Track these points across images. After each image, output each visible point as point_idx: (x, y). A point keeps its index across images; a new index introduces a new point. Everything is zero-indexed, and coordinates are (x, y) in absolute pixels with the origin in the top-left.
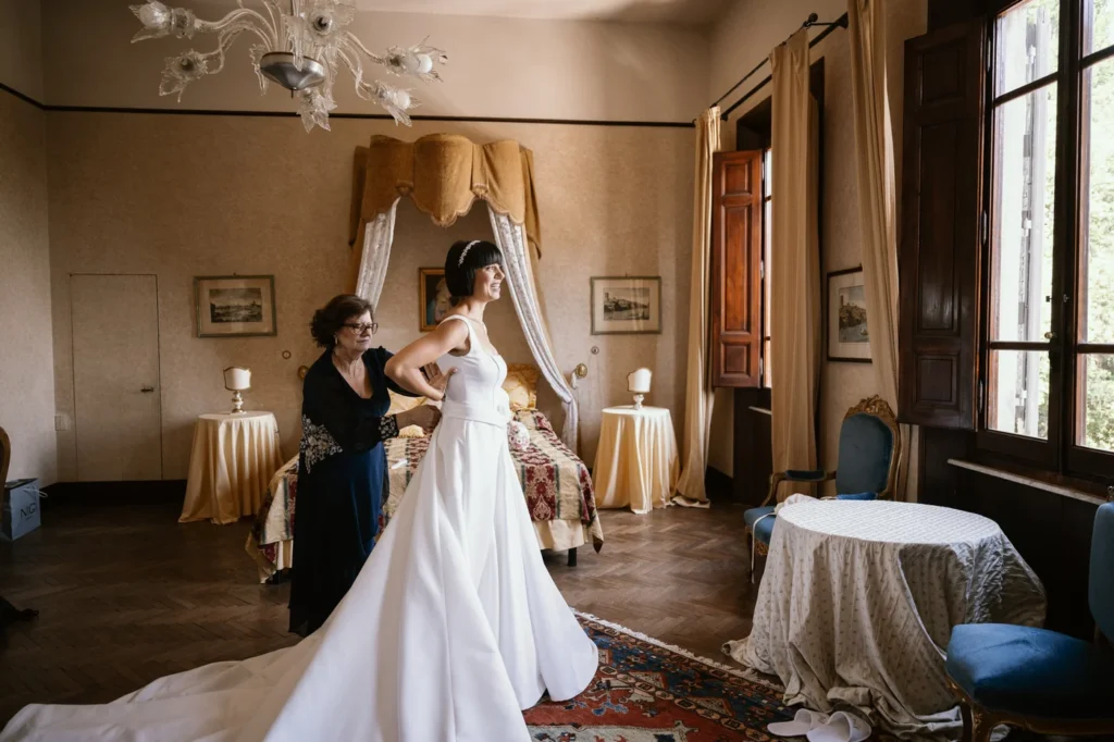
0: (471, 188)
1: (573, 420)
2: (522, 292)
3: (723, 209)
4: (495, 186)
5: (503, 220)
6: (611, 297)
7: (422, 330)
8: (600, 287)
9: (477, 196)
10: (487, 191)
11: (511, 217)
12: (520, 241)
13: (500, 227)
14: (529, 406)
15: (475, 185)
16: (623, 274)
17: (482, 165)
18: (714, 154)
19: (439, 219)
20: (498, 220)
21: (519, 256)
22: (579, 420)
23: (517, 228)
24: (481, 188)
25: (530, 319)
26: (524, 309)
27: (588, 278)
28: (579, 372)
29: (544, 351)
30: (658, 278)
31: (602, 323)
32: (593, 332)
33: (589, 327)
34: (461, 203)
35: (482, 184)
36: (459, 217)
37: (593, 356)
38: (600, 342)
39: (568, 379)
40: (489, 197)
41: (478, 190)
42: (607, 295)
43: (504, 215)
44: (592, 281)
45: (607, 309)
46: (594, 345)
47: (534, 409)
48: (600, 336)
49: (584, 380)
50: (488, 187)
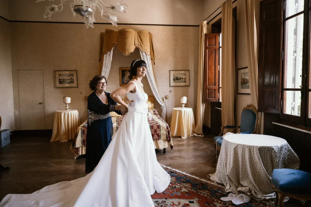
0: (135, 44)
1: (164, 111)
2: (149, 75)
3: (207, 50)
4: (141, 44)
5: (144, 54)
6: (175, 76)
8: (172, 73)
9: (136, 47)
11: (146, 53)
12: (149, 60)
13: (143, 56)
14: (152, 107)
15: (136, 44)
16: (179, 69)
17: (138, 37)
18: (205, 34)
19: (125, 53)
20: (142, 54)
21: (149, 64)
22: (166, 111)
23: (148, 56)
24: (137, 44)
25: (152, 82)
28: (166, 98)
29: (156, 92)
30: (189, 70)
31: (172, 84)
32: (170, 86)
34: (132, 49)
35: (138, 43)
36: (131, 53)
37: (170, 93)
38: (172, 89)
39: (163, 100)
40: (140, 47)
41: (136, 45)
42: (174, 75)
43: (144, 52)
44: (170, 71)
45: (174, 79)
46: (170, 90)
47: (153, 108)
48: (172, 87)
49: (167, 100)
50: (139, 44)
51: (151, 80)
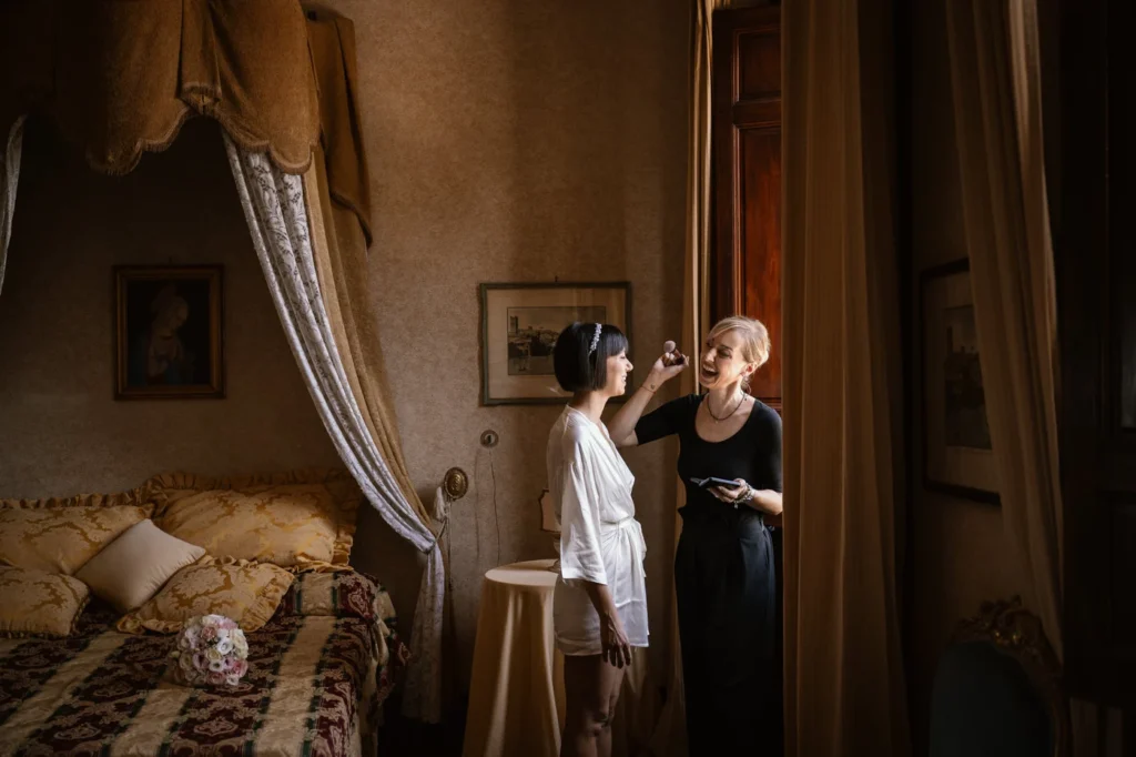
0: (179, 92)
1: (434, 588)
2: (304, 317)
3: (736, 133)
4: (236, 89)
5: (256, 161)
6: (523, 325)
7: (118, 397)
8: (500, 304)
9: (193, 109)
10: (216, 100)
11: (275, 154)
12: (298, 209)
13: (250, 176)
14: (336, 560)
15: (187, 85)
16: (550, 277)
17: (205, 42)
18: (715, 13)
19: (103, 160)
20: (245, 163)
21: (296, 240)
22: (449, 587)
23: (293, 181)
24: (203, 92)
25: (327, 375)
26: (312, 353)
27: (474, 285)
28: (453, 486)
29: (361, 443)
30: (624, 285)
31: (503, 382)
32: (486, 402)
33: (476, 390)
34: (161, 123)
35: (206, 85)
36: (148, 154)
37: (485, 449)
38: (495, 420)
39: (427, 503)
40: (222, 113)
41: (194, 97)
42: (515, 321)
43: (257, 151)
44: (483, 290)
45: (514, 352)
46: (487, 426)
47: (346, 567)
48: (499, 409)
49: (463, 503)
50: (219, 89)
51: (320, 359)
